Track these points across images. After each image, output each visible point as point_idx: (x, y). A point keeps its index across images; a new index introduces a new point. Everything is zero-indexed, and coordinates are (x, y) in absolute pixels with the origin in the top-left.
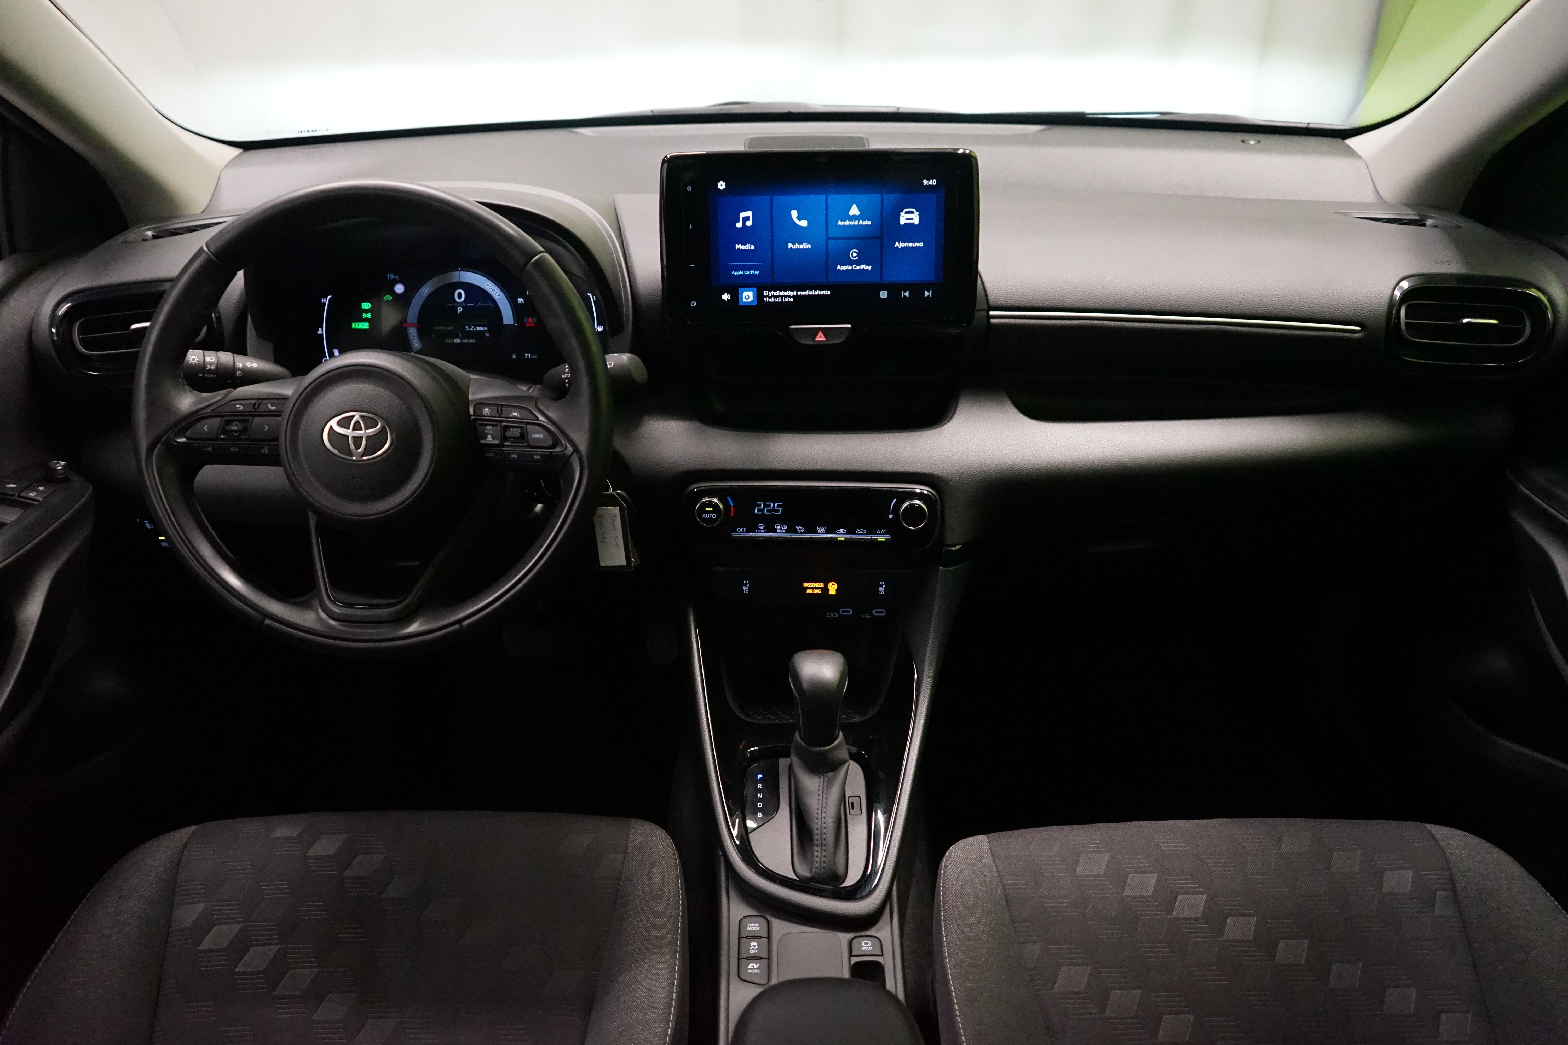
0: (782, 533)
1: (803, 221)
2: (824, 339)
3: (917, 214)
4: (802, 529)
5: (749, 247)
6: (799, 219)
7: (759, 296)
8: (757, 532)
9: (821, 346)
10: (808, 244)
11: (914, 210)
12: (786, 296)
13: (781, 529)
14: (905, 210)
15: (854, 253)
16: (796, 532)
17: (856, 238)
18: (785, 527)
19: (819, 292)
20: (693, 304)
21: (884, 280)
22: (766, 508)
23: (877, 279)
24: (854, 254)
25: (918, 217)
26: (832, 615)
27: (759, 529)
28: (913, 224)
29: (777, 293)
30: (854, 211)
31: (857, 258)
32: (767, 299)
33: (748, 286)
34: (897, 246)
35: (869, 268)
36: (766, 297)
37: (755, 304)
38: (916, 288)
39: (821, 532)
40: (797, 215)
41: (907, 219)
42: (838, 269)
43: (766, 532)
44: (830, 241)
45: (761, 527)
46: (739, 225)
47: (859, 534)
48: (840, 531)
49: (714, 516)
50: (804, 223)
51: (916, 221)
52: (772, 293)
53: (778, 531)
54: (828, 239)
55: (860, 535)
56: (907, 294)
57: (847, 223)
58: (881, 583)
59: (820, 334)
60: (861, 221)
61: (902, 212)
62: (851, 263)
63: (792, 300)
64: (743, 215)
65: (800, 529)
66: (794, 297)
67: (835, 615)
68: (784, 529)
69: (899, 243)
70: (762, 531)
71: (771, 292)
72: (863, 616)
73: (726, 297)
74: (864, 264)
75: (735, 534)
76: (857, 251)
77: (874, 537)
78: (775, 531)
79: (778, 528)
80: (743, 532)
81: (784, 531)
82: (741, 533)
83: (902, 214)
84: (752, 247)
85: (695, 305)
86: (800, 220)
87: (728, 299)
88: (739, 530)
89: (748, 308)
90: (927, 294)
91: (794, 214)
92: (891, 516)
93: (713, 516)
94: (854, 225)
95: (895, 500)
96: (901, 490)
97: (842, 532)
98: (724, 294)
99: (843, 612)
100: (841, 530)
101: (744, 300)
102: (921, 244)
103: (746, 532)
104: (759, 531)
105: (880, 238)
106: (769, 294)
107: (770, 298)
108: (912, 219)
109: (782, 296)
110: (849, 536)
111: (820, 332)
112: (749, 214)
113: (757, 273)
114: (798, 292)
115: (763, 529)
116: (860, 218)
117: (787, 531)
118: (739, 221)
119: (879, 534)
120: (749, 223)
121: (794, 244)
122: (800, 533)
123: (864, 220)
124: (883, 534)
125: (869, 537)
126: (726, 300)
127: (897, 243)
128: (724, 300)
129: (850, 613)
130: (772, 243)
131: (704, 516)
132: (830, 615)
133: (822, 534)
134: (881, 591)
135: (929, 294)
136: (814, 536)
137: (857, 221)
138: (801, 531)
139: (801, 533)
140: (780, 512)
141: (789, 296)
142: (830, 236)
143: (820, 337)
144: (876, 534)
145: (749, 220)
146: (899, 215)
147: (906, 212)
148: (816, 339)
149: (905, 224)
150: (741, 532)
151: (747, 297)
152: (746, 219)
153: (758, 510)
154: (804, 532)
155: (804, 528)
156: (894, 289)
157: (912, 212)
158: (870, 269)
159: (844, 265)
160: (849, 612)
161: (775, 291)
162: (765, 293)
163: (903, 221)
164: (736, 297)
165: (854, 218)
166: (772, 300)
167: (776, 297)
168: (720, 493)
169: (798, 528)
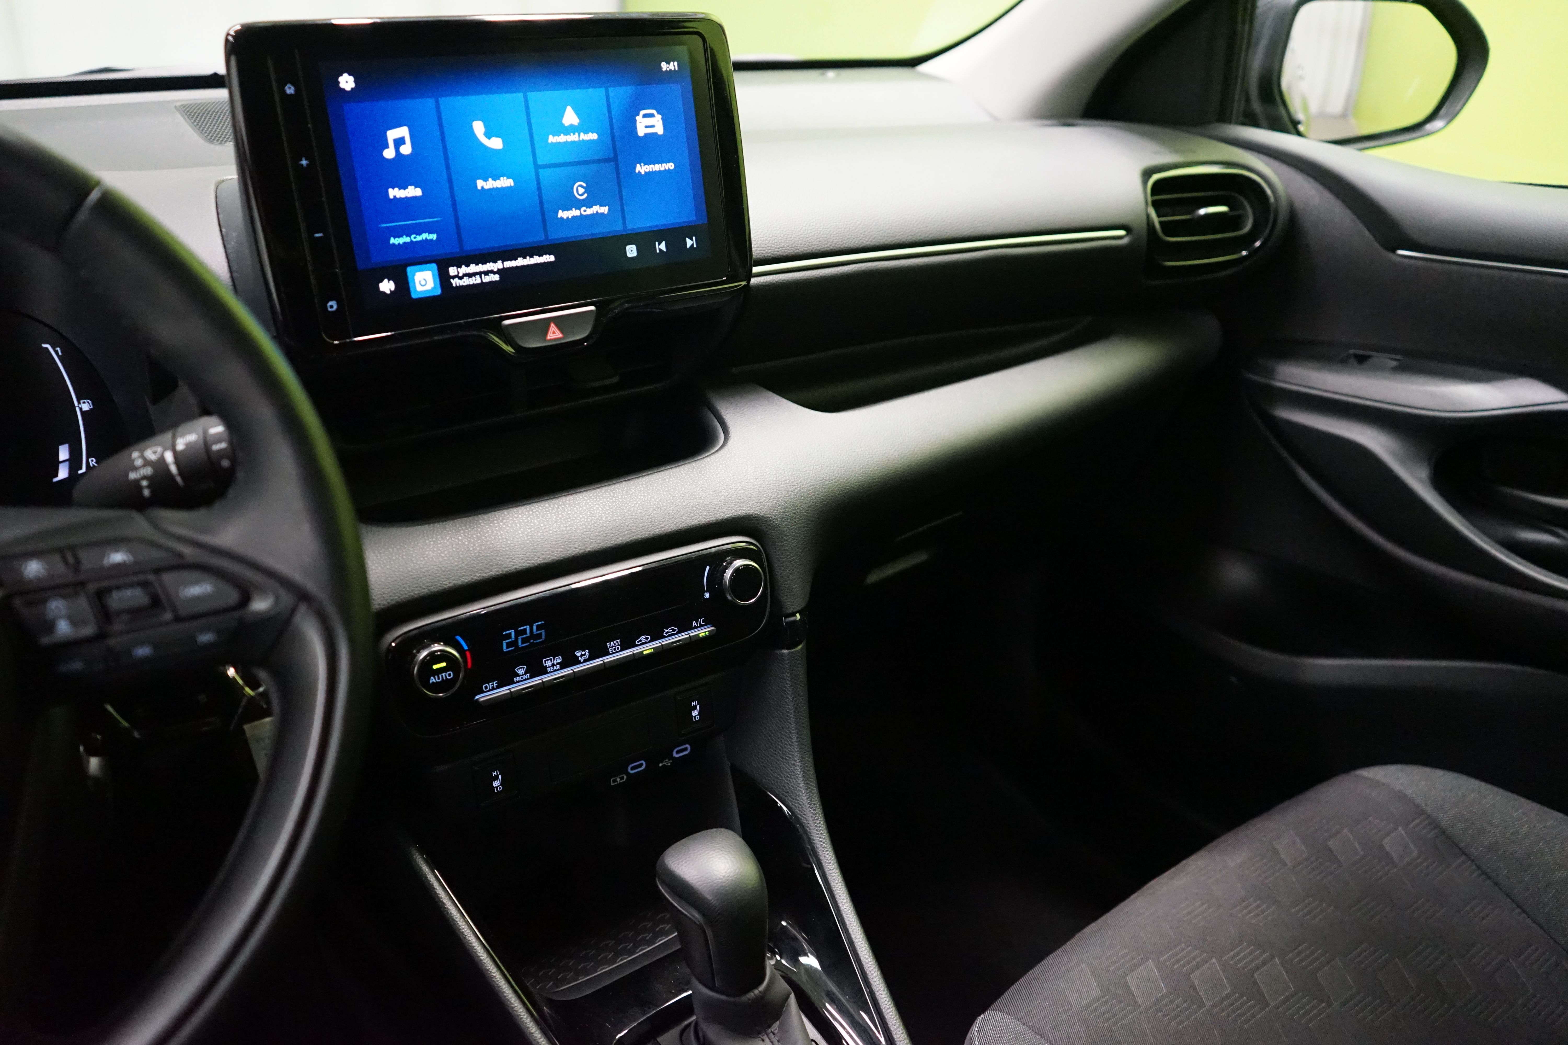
0: (556, 670)
1: (493, 139)
2: (561, 335)
3: (659, 117)
4: (584, 655)
5: (413, 192)
6: (488, 135)
7: (444, 278)
8: (517, 682)
9: (557, 348)
10: (508, 178)
11: (654, 111)
12: (487, 273)
13: (553, 665)
14: (642, 112)
15: (579, 188)
16: (577, 662)
17: (579, 163)
18: (559, 660)
19: (536, 260)
20: (332, 307)
21: (629, 227)
22: (519, 637)
23: (617, 227)
24: (579, 190)
25: (661, 122)
26: (618, 780)
27: (518, 675)
28: (655, 134)
29: (473, 268)
30: (570, 117)
31: (586, 195)
32: (456, 280)
33: (422, 261)
34: (639, 172)
35: (605, 210)
36: (454, 277)
37: (438, 292)
38: (674, 235)
39: (615, 649)
40: (483, 130)
41: (646, 127)
42: (559, 216)
43: (531, 677)
44: (541, 171)
45: (521, 671)
46: (389, 153)
47: (669, 636)
48: (641, 641)
49: (450, 675)
50: (496, 143)
51: (659, 130)
52: (464, 270)
53: (549, 670)
54: (537, 167)
55: (673, 638)
56: (663, 246)
57: (562, 138)
58: (693, 704)
59: (553, 327)
60: (582, 134)
61: (638, 115)
62: (578, 204)
63: (496, 278)
64: (392, 135)
65: (582, 655)
66: (499, 272)
67: (622, 778)
68: (557, 664)
69: (641, 166)
70: (524, 677)
71: (460, 267)
72: (661, 765)
73: (387, 286)
74: (596, 205)
75: (481, 697)
76: (584, 185)
77: (693, 633)
78: (544, 671)
79: (549, 664)
80: (493, 689)
81: (558, 666)
82: (492, 693)
83: (639, 118)
84: (418, 192)
85: (335, 307)
86: (489, 138)
87: (391, 291)
88: (486, 687)
89: (427, 302)
90: (689, 243)
91: (478, 128)
92: (707, 595)
93: (448, 675)
94: (573, 142)
95: (708, 568)
96: (713, 550)
97: (644, 641)
98: (382, 281)
99: (632, 769)
100: (643, 638)
101: (419, 288)
102: (670, 166)
103: (498, 687)
104: (518, 679)
105: (615, 159)
106: (458, 273)
107: (461, 278)
108: (653, 126)
109: (480, 274)
110: (656, 644)
111: (552, 325)
112: (403, 132)
113: (433, 237)
114: (505, 263)
115: (526, 673)
116: (581, 129)
117: (563, 666)
118: (387, 147)
119: (695, 627)
120: (406, 149)
121: (486, 180)
122: (586, 664)
123: (586, 132)
124: (701, 626)
125: (684, 636)
126: (388, 292)
127: (638, 166)
128: (384, 293)
129: (644, 767)
130: (450, 181)
131: (433, 680)
132: (615, 781)
133: (617, 654)
134: (695, 717)
135: (691, 242)
136: (608, 659)
137: (577, 134)
138: (584, 658)
139: (585, 661)
140: (543, 637)
141: (492, 272)
142: (540, 162)
143: (554, 333)
144: (691, 628)
145: (404, 143)
146: (634, 122)
147: (645, 116)
148: (549, 338)
149: (646, 135)
150: (490, 690)
151: (423, 283)
152: (399, 142)
153: (508, 645)
154: (591, 658)
155: (587, 651)
156: (644, 240)
157: (652, 115)
158: (606, 213)
159: (568, 209)
160: (641, 765)
161: (467, 266)
162: (453, 271)
163: (641, 131)
164: (403, 284)
165: (571, 129)
166: (466, 281)
167: (470, 275)
168: (443, 633)
169: (578, 654)
